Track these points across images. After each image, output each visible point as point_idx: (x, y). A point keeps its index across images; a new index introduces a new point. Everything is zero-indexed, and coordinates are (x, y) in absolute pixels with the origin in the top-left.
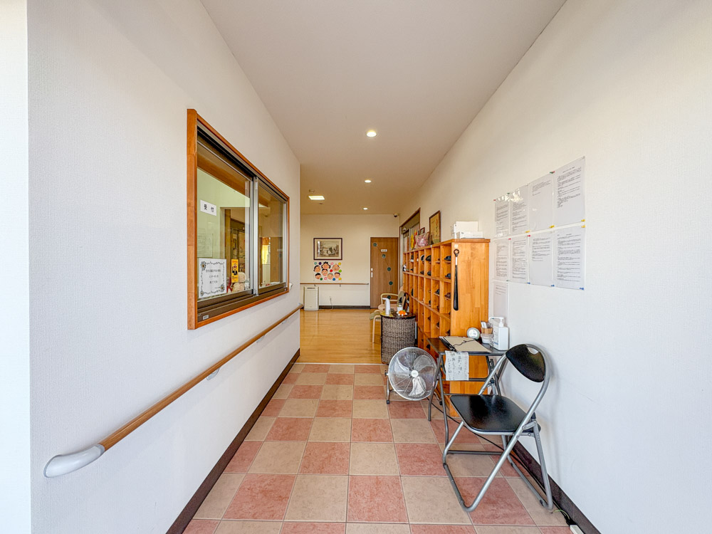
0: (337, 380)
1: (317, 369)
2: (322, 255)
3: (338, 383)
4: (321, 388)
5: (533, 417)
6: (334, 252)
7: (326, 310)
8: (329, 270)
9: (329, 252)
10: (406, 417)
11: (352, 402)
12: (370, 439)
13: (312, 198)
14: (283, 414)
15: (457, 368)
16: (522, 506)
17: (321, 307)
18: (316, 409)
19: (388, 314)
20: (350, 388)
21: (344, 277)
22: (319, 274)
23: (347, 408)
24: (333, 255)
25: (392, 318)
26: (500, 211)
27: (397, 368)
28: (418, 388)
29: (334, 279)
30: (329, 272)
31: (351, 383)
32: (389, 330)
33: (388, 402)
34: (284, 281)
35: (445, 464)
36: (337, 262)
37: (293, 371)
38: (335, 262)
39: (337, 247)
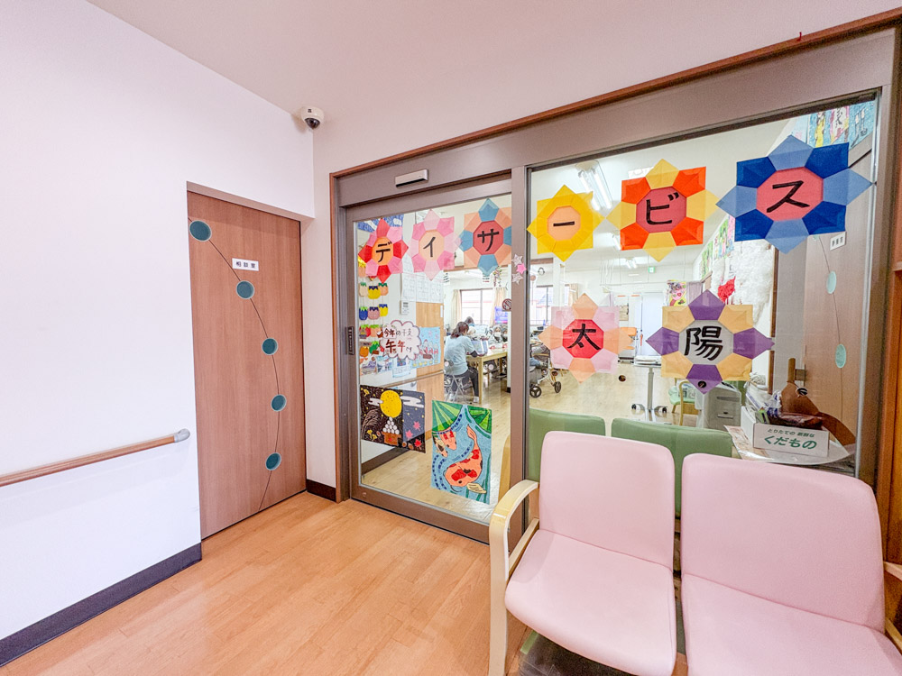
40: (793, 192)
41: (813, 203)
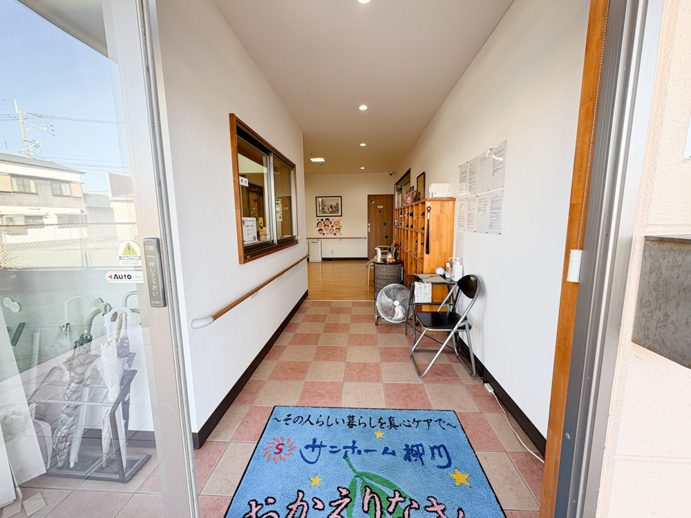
0: (339, 311)
1: (323, 304)
2: (324, 212)
3: (339, 313)
4: (326, 316)
5: (466, 319)
6: (334, 209)
7: (329, 262)
8: (330, 226)
9: (330, 210)
10: (389, 332)
11: (349, 324)
12: (361, 345)
13: (314, 160)
14: (298, 331)
15: (423, 293)
16: (457, 376)
17: (324, 259)
18: (323, 328)
19: (379, 261)
20: (348, 316)
21: (344, 232)
22: (321, 230)
23: (345, 328)
24: (334, 212)
25: (382, 264)
26: (463, 176)
27: (382, 299)
28: (399, 313)
29: (335, 234)
30: (330, 228)
31: (349, 313)
32: (380, 273)
33: (377, 324)
34: (295, 234)
35: (412, 356)
36: (337, 219)
37: (304, 305)
38: (336, 219)
39: (337, 204)
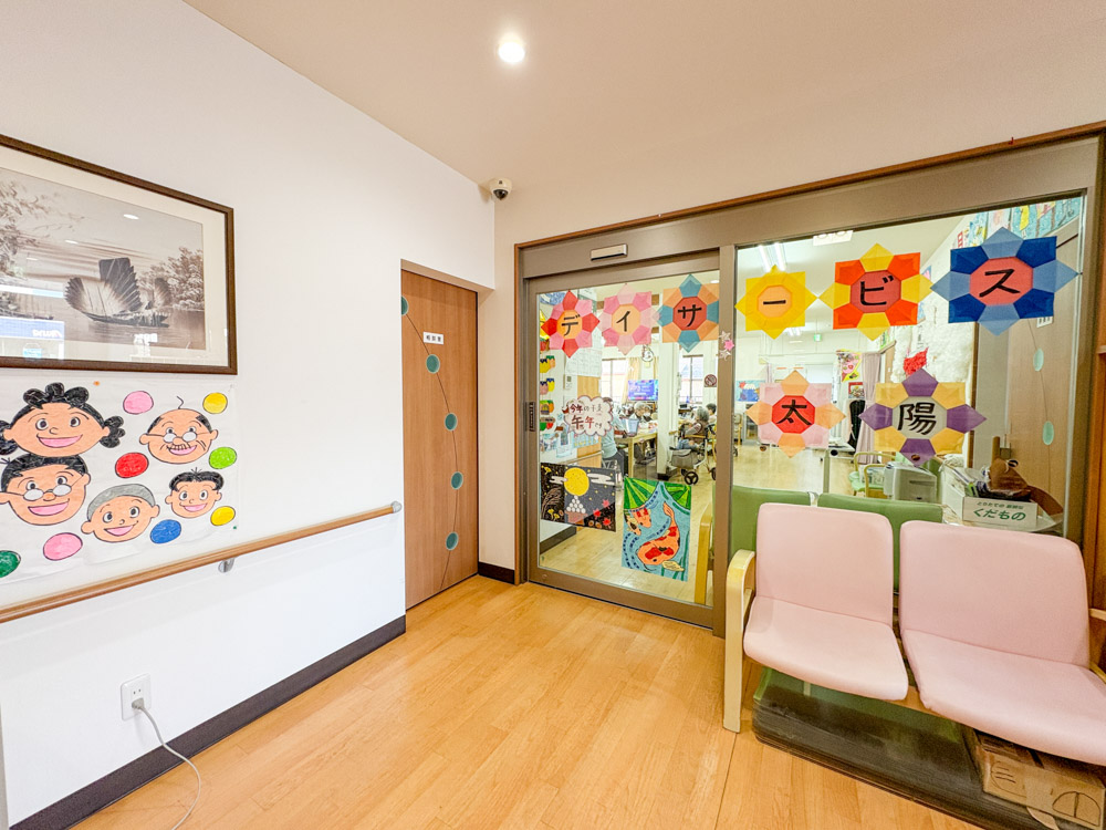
36: (194, 391)
38: (166, 392)
40: (1005, 278)
41: (1024, 290)
